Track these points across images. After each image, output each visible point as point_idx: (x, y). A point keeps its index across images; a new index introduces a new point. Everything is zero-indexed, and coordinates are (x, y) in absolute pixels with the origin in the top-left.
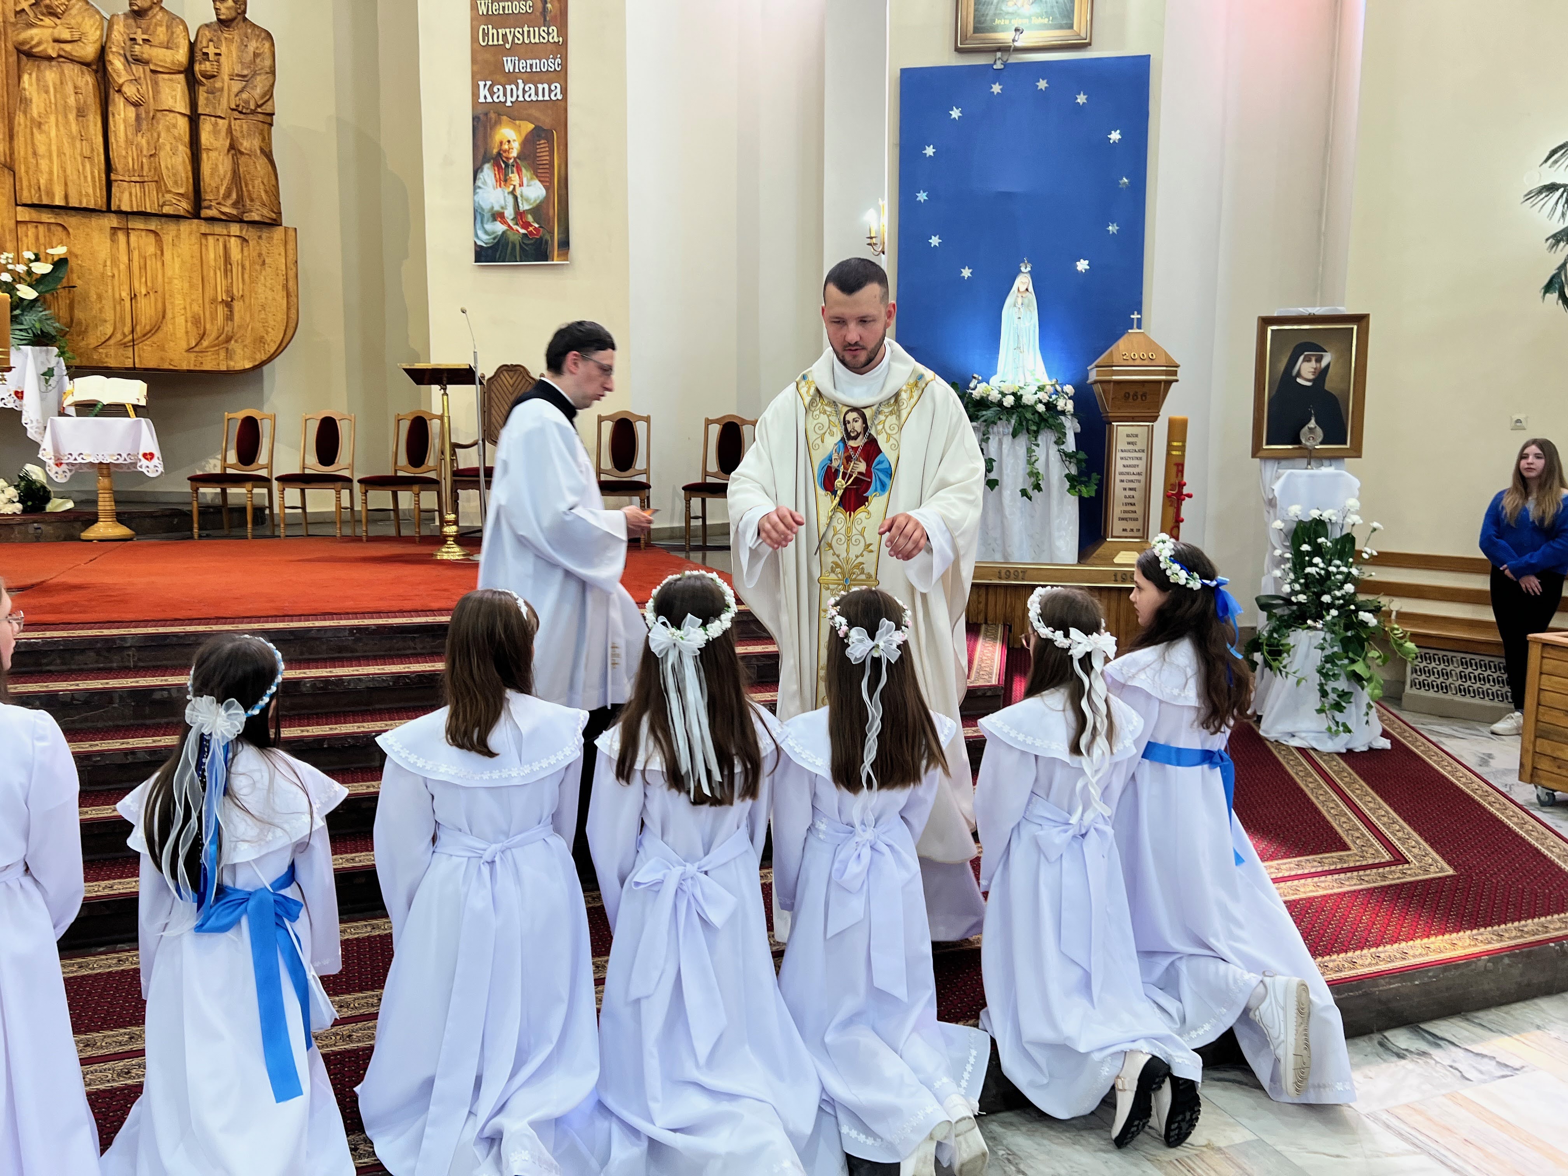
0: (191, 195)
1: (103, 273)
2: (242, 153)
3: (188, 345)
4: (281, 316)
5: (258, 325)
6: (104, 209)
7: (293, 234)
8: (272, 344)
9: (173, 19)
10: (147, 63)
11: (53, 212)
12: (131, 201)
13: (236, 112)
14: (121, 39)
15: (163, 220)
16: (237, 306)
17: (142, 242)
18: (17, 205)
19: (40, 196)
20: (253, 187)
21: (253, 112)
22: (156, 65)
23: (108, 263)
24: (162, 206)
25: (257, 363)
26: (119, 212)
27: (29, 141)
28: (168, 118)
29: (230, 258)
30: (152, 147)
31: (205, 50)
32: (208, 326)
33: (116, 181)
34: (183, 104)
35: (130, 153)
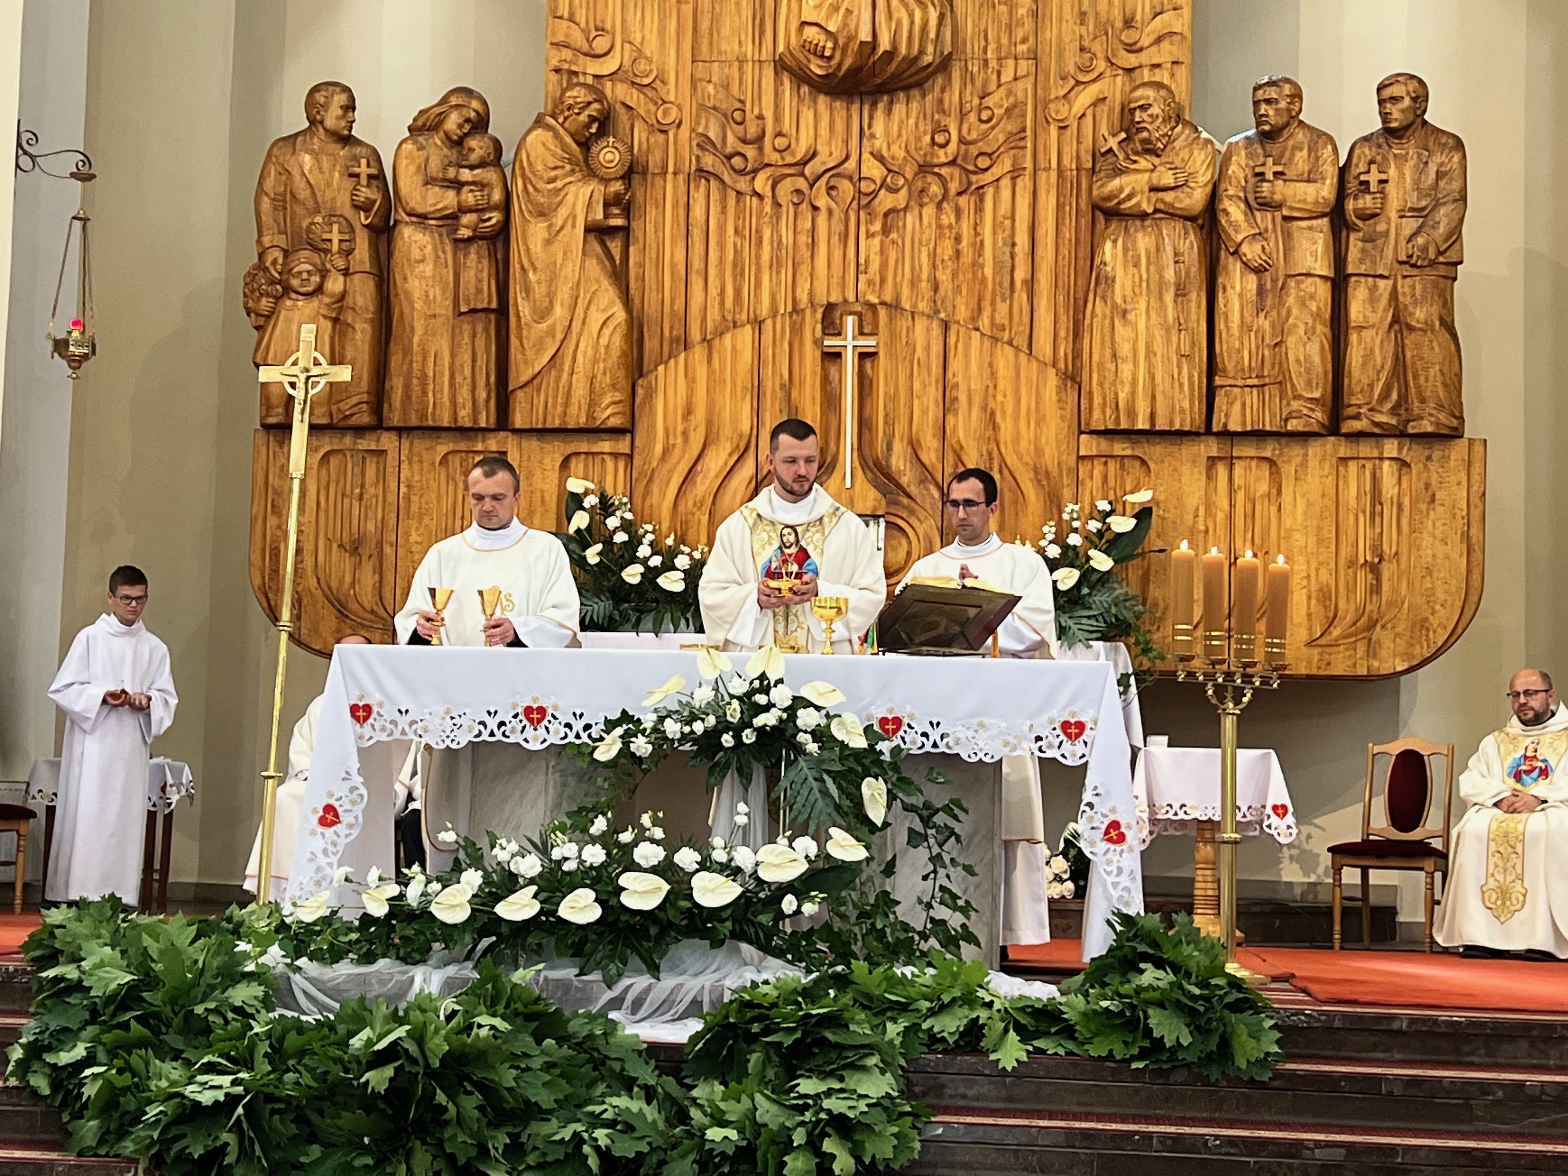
0: (1329, 399)
1: (1193, 527)
2: (1411, 328)
3: (1310, 635)
4: (1457, 585)
5: (1420, 600)
6: (1202, 431)
7: (1482, 450)
8: (1439, 630)
9: (1319, 136)
10: (1279, 206)
11: (1129, 440)
12: (1244, 415)
13: (1407, 267)
14: (1241, 176)
15: (1283, 441)
16: (1387, 570)
17: (1252, 477)
18: (1081, 432)
19: (1118, 418)
20: (1427, 380)
21: (1433, 264)
22: (1292, 208)
23: (1202, 512)
24: (1286, 420)
25: (1415, 663)
26: (1226, 435)
27: (1108, 339)
28: (1303, 287)
29: (1380, 493)
30: (1278, 330)
31: (1363, 178)
32: (1342, 604)
33: (1222, 387)
34: (1326, 263)
35: (1246, 344)
